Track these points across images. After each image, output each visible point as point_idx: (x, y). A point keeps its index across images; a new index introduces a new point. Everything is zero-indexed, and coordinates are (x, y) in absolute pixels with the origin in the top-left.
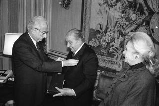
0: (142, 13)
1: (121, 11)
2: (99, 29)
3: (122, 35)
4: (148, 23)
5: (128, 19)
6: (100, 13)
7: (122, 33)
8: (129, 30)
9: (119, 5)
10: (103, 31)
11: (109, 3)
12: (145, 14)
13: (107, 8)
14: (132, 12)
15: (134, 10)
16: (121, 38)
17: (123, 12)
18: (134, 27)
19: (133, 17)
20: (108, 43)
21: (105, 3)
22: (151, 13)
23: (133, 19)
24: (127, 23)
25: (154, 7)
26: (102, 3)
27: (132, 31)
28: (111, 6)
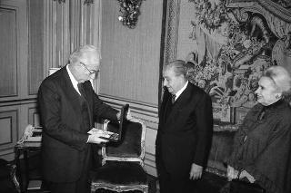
0: (260, 38)
1: (228, 35)
2: (191, 60)
3: (230, 69)
4: (269, 53)
5: (239, 47)
6: (193, 37)
7: (229, 66)
8: (240, 62)
9: (225, 25)
10: (200, 62)
11: (209, 22)
12: (264, 39)
13: (205, 30)
14: (244, 37)
15: (249, 34)
16: (229, 74)
17: (231, 36)
18: (248, 57)
19: (246, 43)
20: (207, 82)
21: (202, 22)
22: (274, 39)
23: (247, 47)
24: (237, 53)
25: (278, 30)
26: (197, 22)
27: (245, 63)
28: (213, 27)
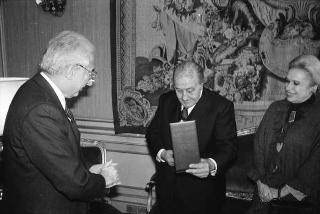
0: (245, 26)
1: (204, 23)
2: (157, 56)
3: (210, 65)
4: (256, 44)
5: (219, 37)
6: (157, 26)
7: (208, 61)
8: (223, 56)
9: (200, 12)
10: (169, 59)
11: (179, 7)
12: (250, 28)
13: (174, 17)
14: (225, 25)
15: (230, 22)
16: (209, 72)
17: (208, 25)
18: (231, 50)
19: (229, 33)
21: (169, 6)
22: (261, 27)
23: (229, 37)
24: (218, 44)
26: (162, 7)
27: (228, 57)
28: (184, 13)
